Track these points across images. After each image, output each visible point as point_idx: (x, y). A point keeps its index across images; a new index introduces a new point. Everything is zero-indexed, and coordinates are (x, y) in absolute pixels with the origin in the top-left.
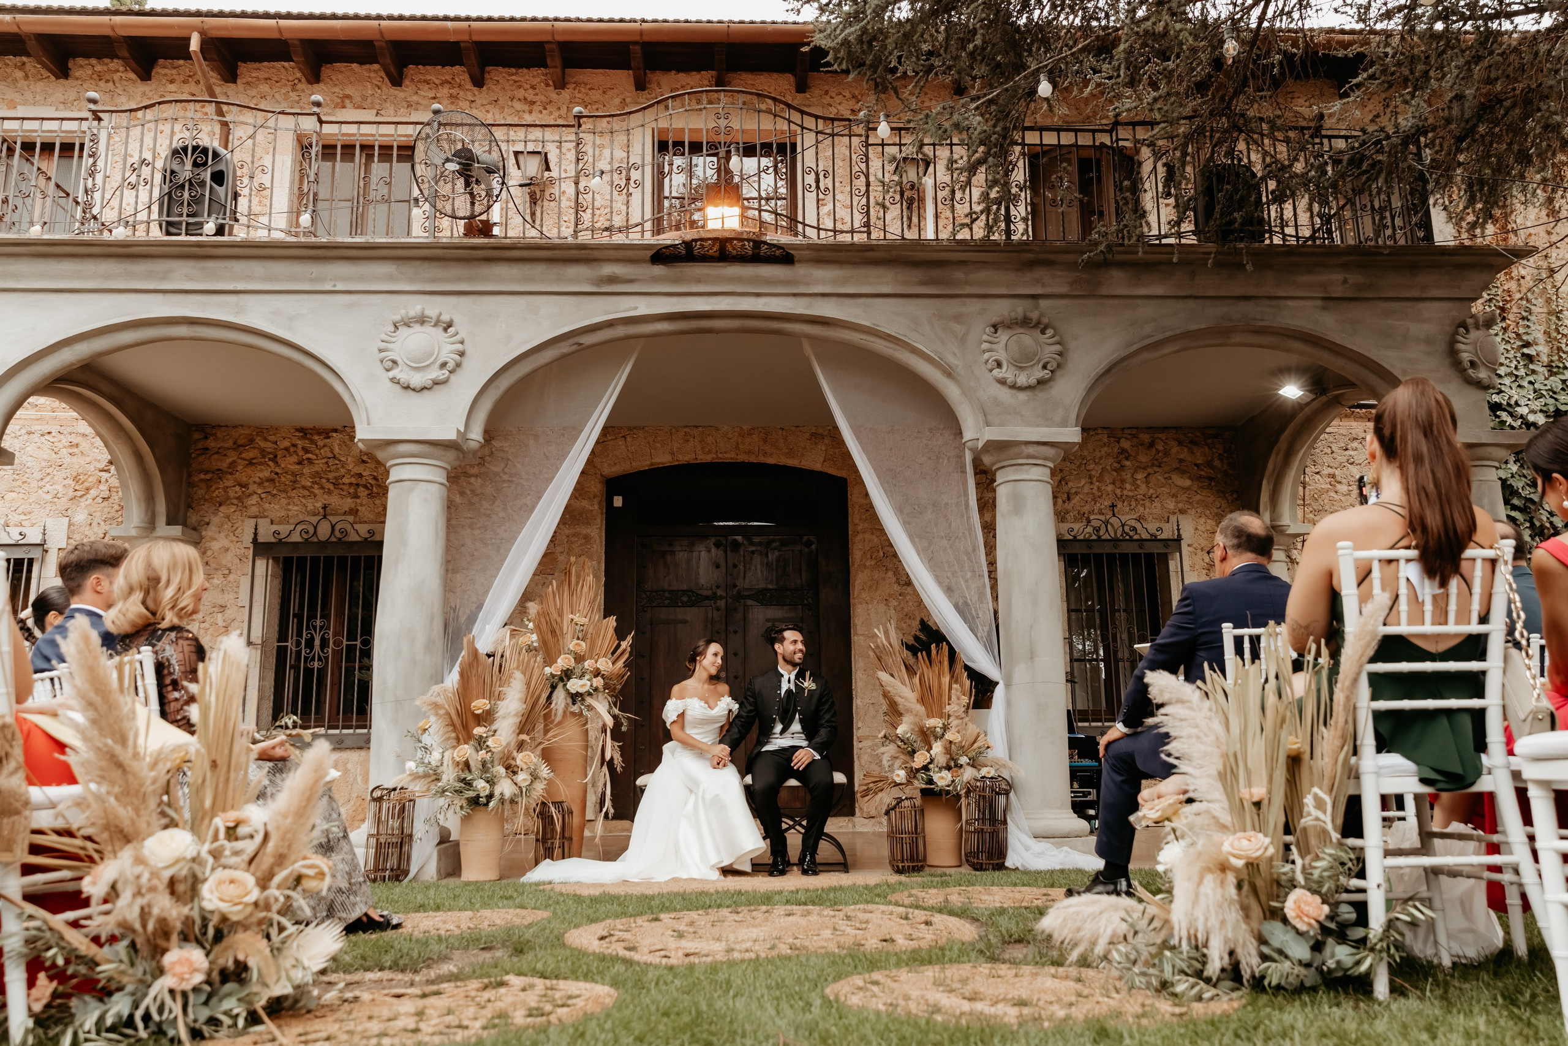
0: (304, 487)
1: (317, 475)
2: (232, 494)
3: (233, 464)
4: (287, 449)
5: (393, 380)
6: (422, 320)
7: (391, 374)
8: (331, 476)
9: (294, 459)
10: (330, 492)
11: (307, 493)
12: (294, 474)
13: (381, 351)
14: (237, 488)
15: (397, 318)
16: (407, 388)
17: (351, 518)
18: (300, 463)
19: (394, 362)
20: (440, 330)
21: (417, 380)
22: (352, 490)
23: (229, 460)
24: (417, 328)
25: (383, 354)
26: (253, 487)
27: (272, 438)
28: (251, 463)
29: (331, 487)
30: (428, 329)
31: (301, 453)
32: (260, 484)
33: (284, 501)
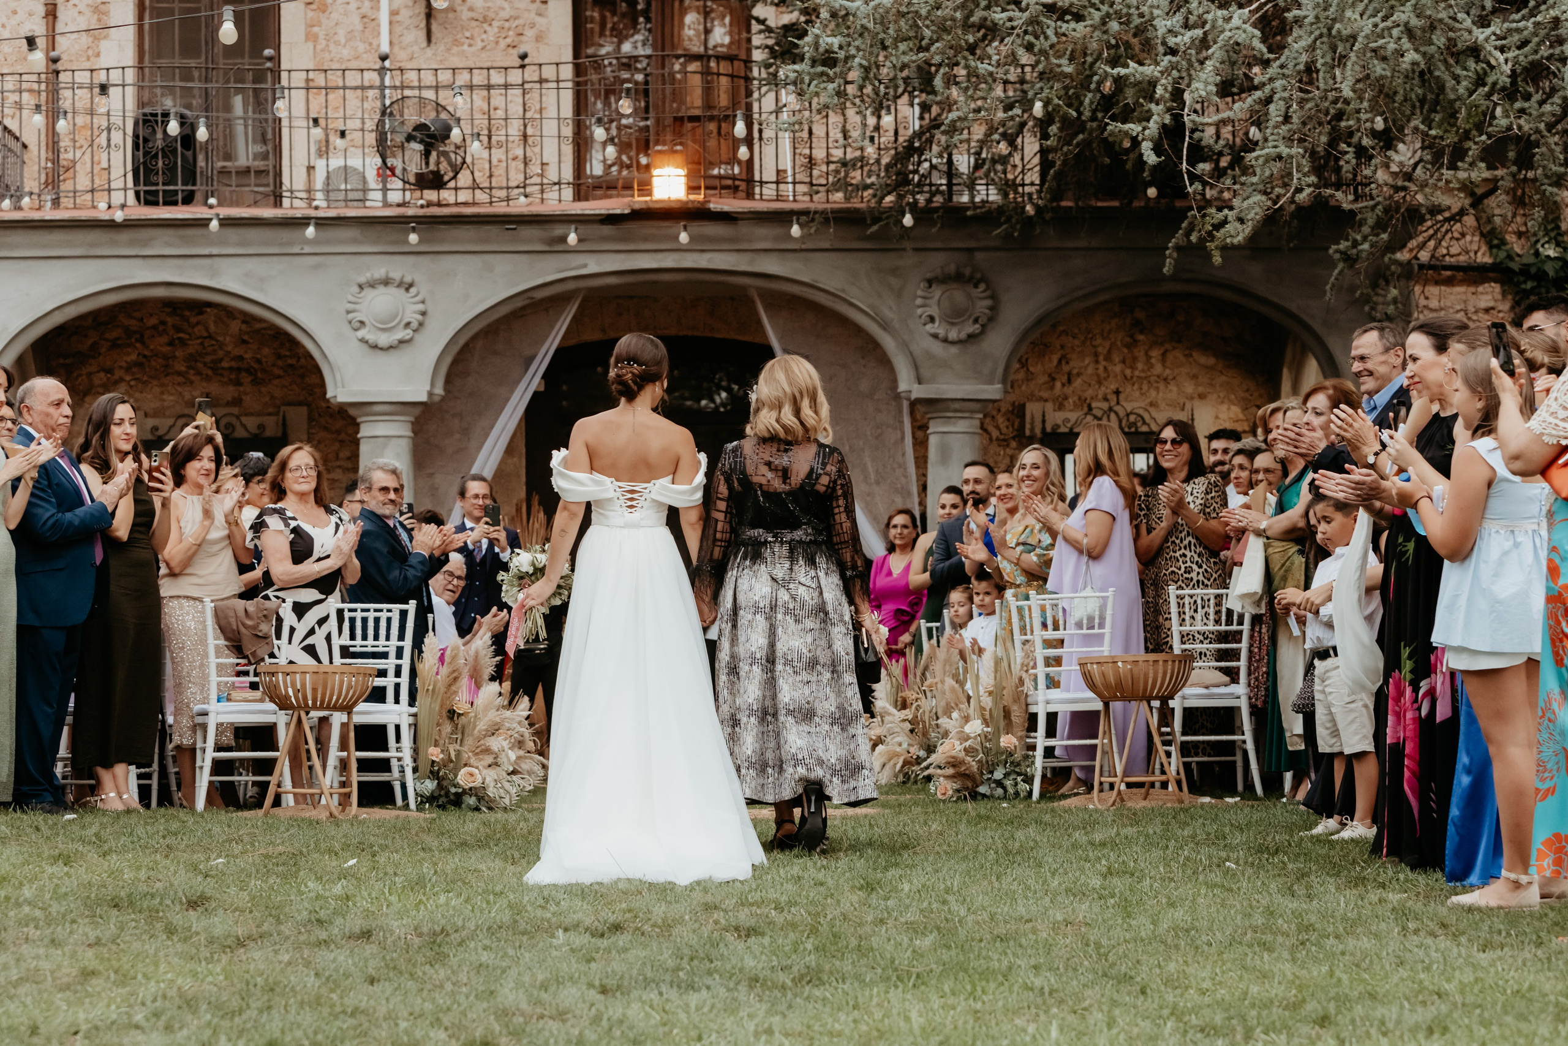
0: (179, 373)
1: (192, 359)
2: (97, 382)
3: (94, 347)
4: (154, 327)
5: (363, 341)
6: (386, 282)
7: (361, 334)
8: (208, 359)
9: (164, 339)
10: (208, 379)
11: (181, 379)
12: (166, 357)
13: (348, 312)
14: (102, 375)
15: (362, 279)
16: (375, 347)
17: (235, 410)
18: (171, 343)
19: (362, 323)
20: (402, 291)
21: (384, 340)
22: (233, 376)
23: (90, 342)
24: (381, 289)
25: (351, 316)
26: (118, 373)
27: (137, 314)
28: (115, 345)
29: (210, 372)
30: (392, 290)
31: (172, 332)
32: (128, 369)
33: (157, 390)
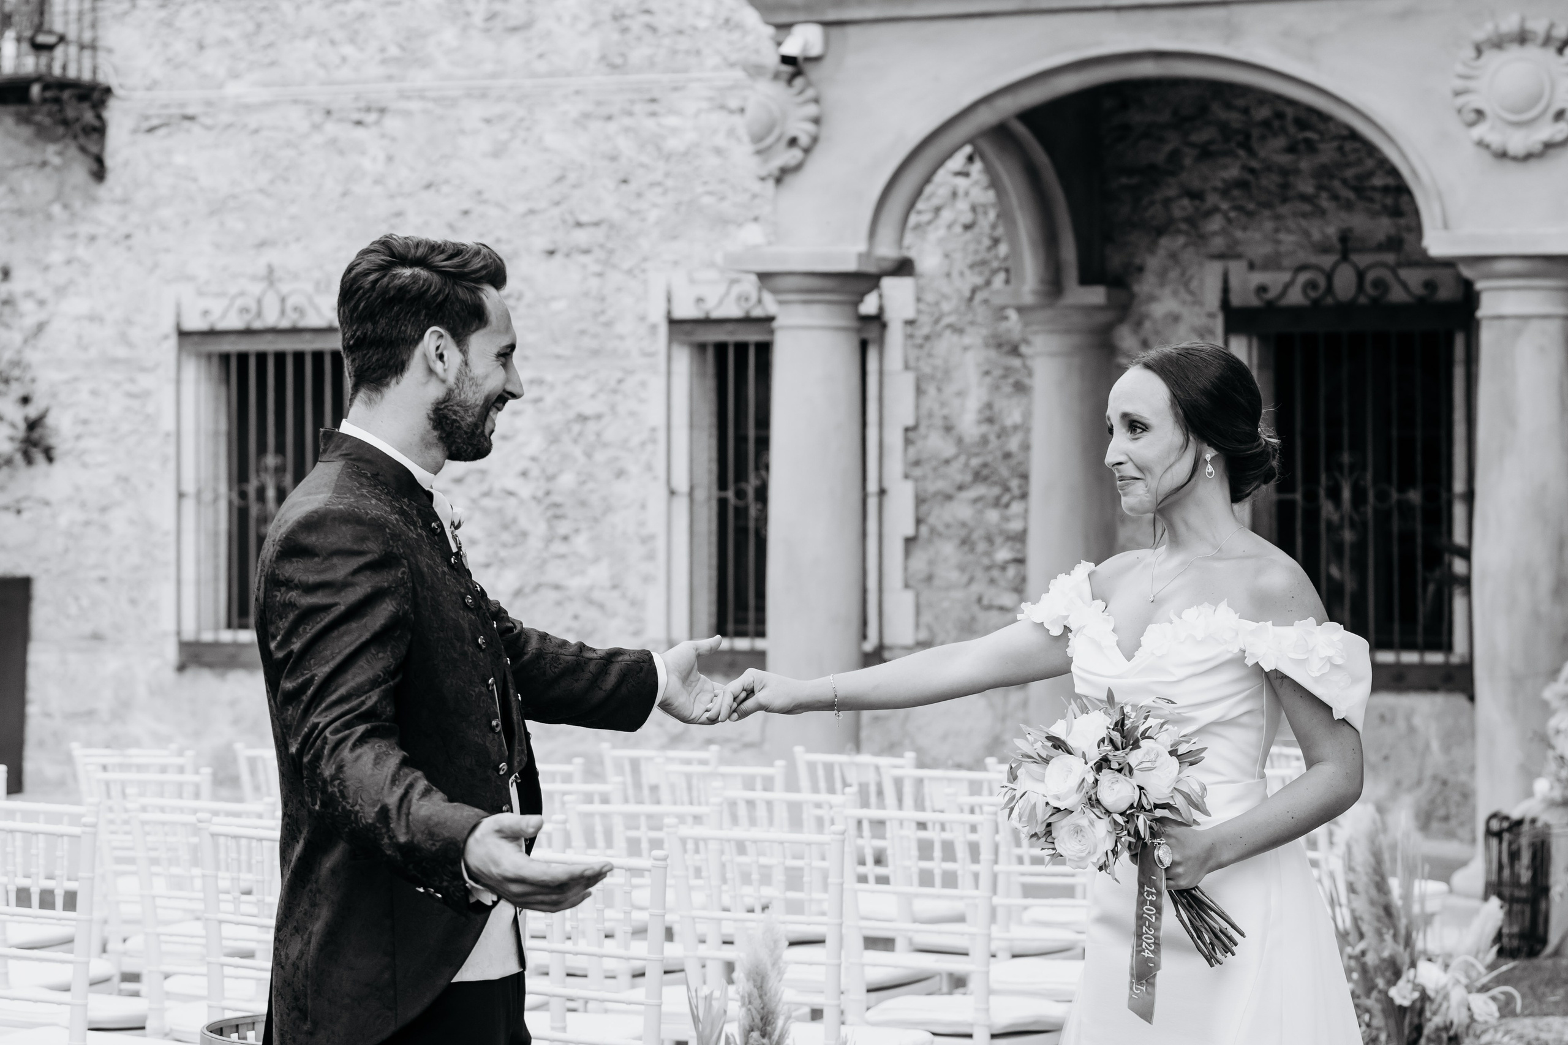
0: (1304, 198)
1: (1323, 174)
2: (1177, 213)
3: (1175, 156)
4: (1266, 124)
5: (1481, 144)
6: (1522, 38)
7: (1480, 131)
8: (1350, 173)
9: (1280, 142)
10: (1348, 206)
11: (1307, 208)
12: (1284, 172)
13: (1457, 94)
14: (1186, 202)
15: (1480, 35)
16: (1503, 155)
17: (1390, 258)
18: (1292, 149)
19: (1480, 113)
20: (1551, 52)
21: (1518, 142)
22: (1389, 201)
23: (1167, 148)
24: (1514, 52)
25: (1461, 101)
26: (1212, 199)
27: (1241, 102)
28: (1205, 153)
29: (1351, 195)
30: (1533, 52)
31: (1292, 129)
32: (1225, 192)
33: (1269, 225)
